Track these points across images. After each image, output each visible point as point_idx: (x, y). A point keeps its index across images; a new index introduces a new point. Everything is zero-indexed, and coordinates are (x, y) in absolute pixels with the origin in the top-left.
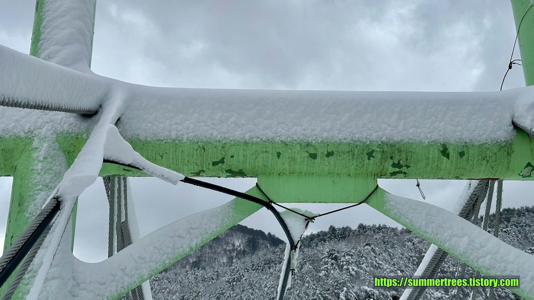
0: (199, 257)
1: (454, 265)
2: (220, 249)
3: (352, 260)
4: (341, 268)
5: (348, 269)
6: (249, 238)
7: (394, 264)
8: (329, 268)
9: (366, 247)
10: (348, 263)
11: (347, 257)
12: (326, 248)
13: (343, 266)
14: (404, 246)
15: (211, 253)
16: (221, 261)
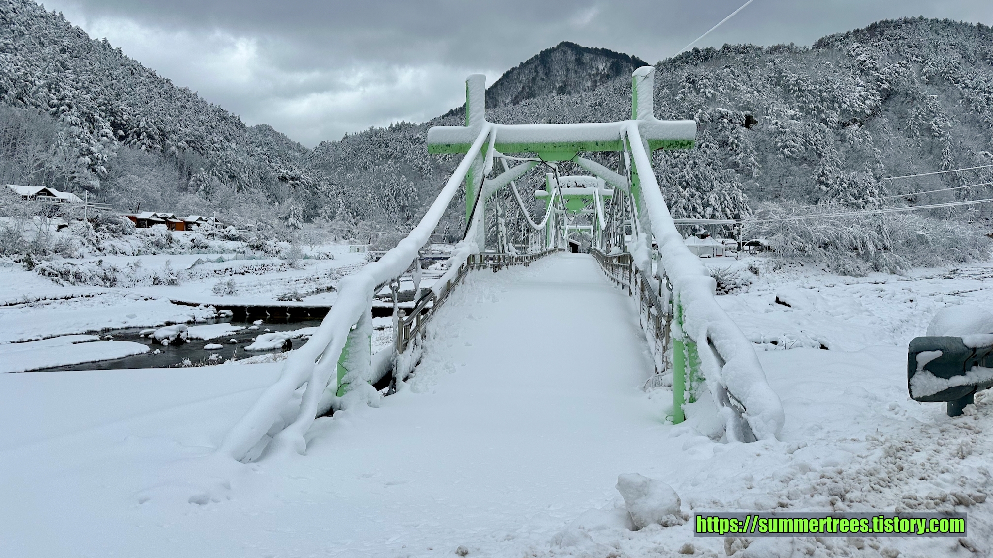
0: (564, 82)
1: (812, 84)
2: (585, 74)
3: (709, 83)
4: (698, 91)
5: (705, 92)
6: (613, 62)
7: (752, 85)
8: (686, 91)
9: (725, 70)
10: (706, 86)
11: (704, 81)
12: (684, 72)
13: (700, 89)
14: (765, 67)
15: (576, 77)
16: (586, 85)
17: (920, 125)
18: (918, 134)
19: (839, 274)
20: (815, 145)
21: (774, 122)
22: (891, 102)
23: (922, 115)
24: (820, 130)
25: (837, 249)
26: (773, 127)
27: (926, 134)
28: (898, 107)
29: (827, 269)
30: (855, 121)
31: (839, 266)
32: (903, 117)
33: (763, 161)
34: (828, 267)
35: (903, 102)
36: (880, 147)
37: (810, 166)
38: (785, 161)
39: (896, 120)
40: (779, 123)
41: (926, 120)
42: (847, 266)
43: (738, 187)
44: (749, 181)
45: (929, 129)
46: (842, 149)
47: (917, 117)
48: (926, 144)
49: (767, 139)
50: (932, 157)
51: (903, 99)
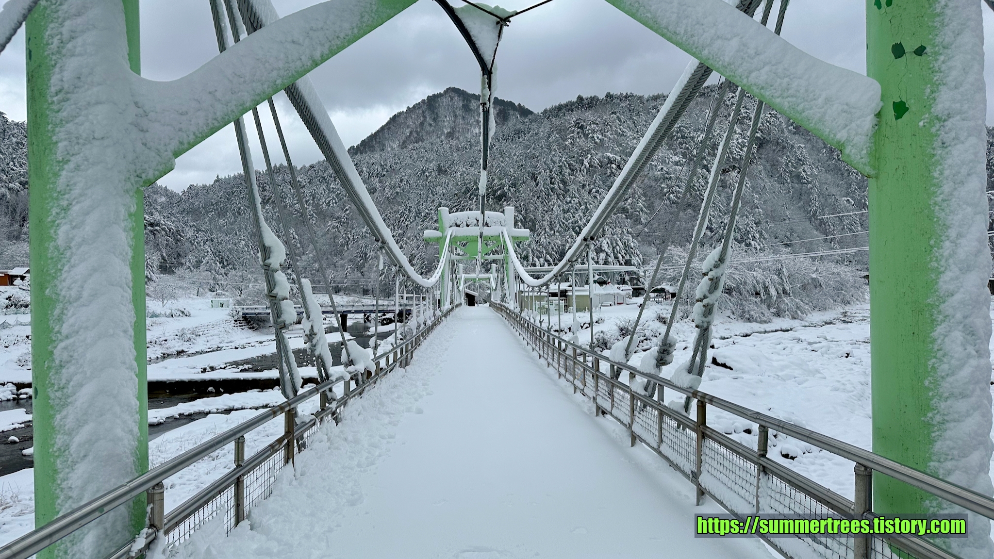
0: (452, 128)
1: (694, 131)
2: (472, 120)
3: (597, 128)
4: (586, 136)
5: (593, 137)
6: (500, 110)
7: (637, 132)
8: (575, 136)
9: (612, 116)
10: (594, 132)
11: (592, 126)
12: (573, 118)
13: (588, 134)
14: (649, 113)
15: (464, 124)
16: (474, 132)
17: (791, 172)
18: (789, 181)
19: (744, 322)
20: (699, 190)
21: (659, 168)
22: (764, 150)
23: (792, 163)
24: (703, 176)
25: (741, 294)
26: (659, 173)
27: (795, 181)
28: (770, 155)
29: (732, 316)
30: (734, 168)
31: (744, 312)
32: (774, 165)
33: (650, 207)
34: (733, 313)
35: (774, 150)
36: (757, 193)
37: (694, 211)
38: (671, 207)
39: (769, 168)
40: (665, 169)
41: (795, 168)
42: (752, 313)
43: (628, 233)
44: (638, 227)
45: (798, 177)
46: (723, 195)
47: (787, 165)
48: (796, 190)
49: (654, 184)
50: (802, 202)
51: (774, 148)
